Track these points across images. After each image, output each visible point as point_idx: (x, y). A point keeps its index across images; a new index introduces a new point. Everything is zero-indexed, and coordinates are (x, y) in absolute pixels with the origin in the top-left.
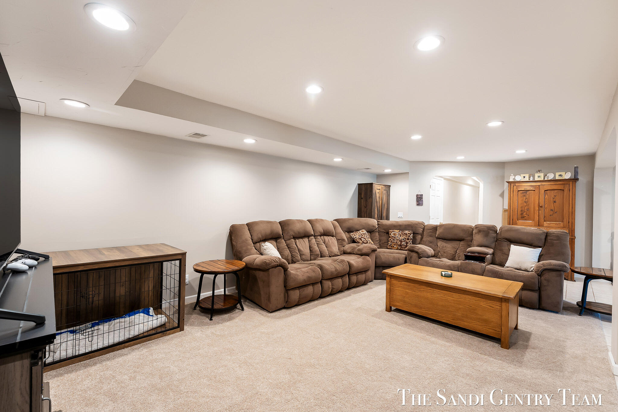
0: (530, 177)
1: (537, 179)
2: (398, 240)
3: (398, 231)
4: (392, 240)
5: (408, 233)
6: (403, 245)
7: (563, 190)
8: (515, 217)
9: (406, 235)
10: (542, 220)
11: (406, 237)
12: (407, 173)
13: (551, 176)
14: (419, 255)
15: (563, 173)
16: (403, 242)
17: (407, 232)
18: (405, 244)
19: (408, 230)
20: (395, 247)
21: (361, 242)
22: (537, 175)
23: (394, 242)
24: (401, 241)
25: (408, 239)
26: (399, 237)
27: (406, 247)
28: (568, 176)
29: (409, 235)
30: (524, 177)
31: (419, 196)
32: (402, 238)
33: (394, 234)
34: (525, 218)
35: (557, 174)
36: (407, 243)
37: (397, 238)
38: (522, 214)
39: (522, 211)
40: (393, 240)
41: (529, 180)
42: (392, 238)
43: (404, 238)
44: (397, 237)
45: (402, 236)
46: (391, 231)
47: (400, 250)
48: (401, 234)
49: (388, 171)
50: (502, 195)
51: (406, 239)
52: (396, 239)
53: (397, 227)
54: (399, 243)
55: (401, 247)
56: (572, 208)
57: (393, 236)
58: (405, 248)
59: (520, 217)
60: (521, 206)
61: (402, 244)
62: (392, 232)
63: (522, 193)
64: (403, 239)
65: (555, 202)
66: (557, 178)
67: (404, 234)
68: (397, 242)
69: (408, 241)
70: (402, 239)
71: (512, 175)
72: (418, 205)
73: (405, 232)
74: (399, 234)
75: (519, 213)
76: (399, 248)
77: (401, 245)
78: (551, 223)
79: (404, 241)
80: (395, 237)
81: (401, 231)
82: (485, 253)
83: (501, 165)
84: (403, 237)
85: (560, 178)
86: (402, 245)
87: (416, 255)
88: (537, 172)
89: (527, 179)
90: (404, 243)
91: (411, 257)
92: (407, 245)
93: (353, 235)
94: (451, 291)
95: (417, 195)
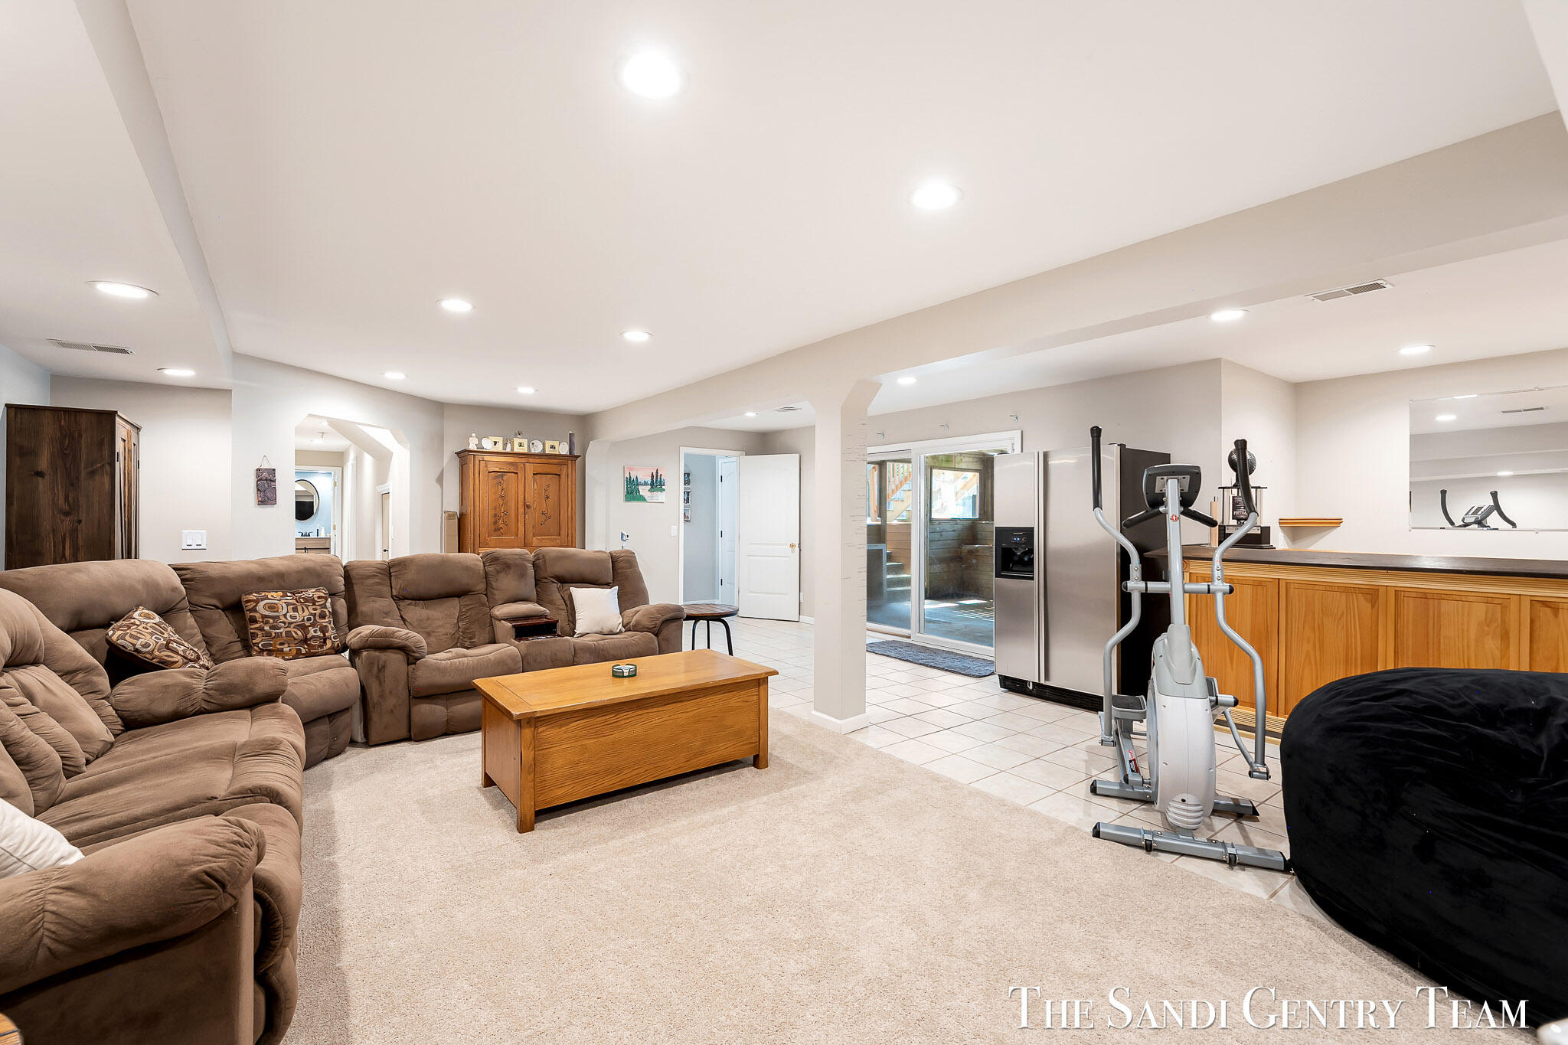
0: (505, 445)
1: (517, 449)
2: (292, 626)
3: (281, 593)
4: (267, 628)
5: (319, 597)
6: (313, 637)
7: (559, 475)
8: (484, 530)
9: (314, 604)
10: (530, 535)
11: (314, 609)
12: (227, 392)
13: (537, 448)
14: (407, 654)
15: (556, 443)
16: (312, 630)
17: (311, 593)
18: (319, 634)
19: (313, 587)
20: (286, 649)
21: (178, 658)
22: (517, 441)
23: (278, 635)
24: (303, 628)
25: (323, 616)
26: (292, 614)
27: (325, 642)
28: (563, 449)
29: (322, 602)
30: (495, 443)
31: (265, 475)
32: (302, 615)
33: (272, 607)
34: (501, 530)
35: (548, 444)
36: (324, 630)
37: (286, 618)
38: (495, 523)
39: (495, 515)
40: (273, 627)
41: (504, 451)
42: (267, 623)
43: (311, 614)
44: (285, 616)
45: (300, 609)
46: (251, 597)
47: (308, 655)
48: (294, 602)
49: (179, 373)
50: (440, 480)
51: (317, 618)
52: (285, 623)
53: (271, 581)
54: (299, 632)
55: (308, 645)
56: (572, 509)
57: (267, 613)
58: (321, 646)
59: (493, 529)
60: (494, 505)
61: (309, 636)
62: (257, 602)
63: (496, 477)
64: (309, 619)
65: (547, 497)
66: (548, 451)
67: (306, 600)
68: (288, 634)
69: (324, 622)
70: (303, 620)
71: (474, 435)
72: (262, 502)
73: (304, 595)
74: (288, 605)
75: (492, 520)
76: (303, 651)
77: (305, 641)
78: (543, 539)
79: (313, 625)
80: (278, 617)
81: (289, 594)
82: (540, 614)
83: (438, 408)
84: (306, 613)
85: (552, 451)
86: (310, 639)
87: (399, 656)
88: (516, 436)
89: (499, 448)
90: (315, 631)
91: (384, 667)
92: (325, 635)
93: (127, 637)
94: (683, 699)
95: (258, 470)
